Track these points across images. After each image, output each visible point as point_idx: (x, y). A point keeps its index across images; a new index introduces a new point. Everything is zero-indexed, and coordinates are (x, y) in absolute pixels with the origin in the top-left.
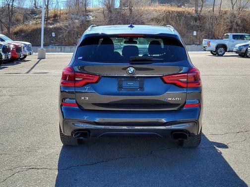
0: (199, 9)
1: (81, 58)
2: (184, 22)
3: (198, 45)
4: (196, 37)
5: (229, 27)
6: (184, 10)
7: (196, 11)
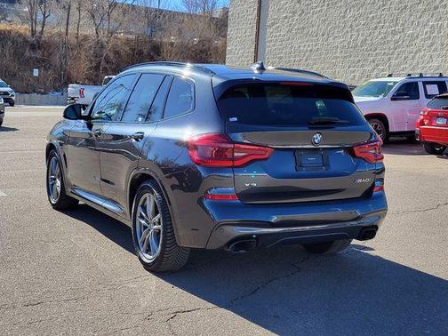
0: (39, 29)
1: (235, 119)
2: (12, 51)
3: (42, 94)
4: (37, 79)
5: (94, 64)
6: (8, 28)
7: (33, 32)
